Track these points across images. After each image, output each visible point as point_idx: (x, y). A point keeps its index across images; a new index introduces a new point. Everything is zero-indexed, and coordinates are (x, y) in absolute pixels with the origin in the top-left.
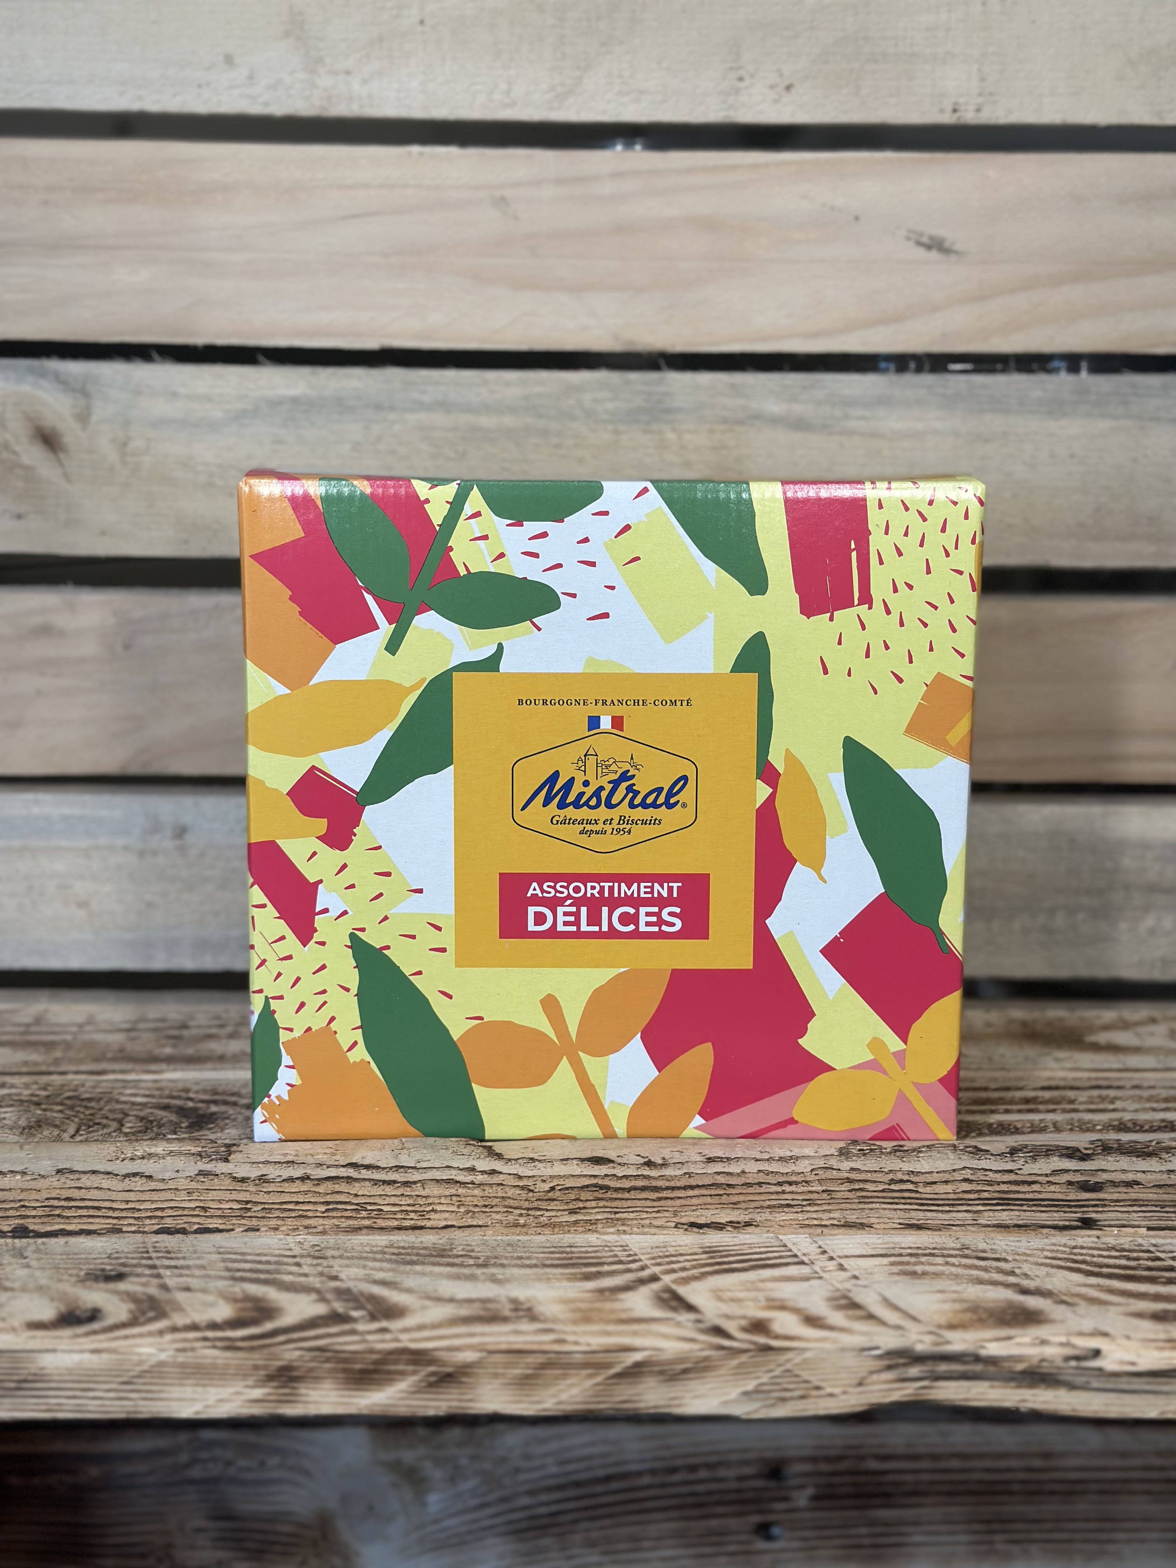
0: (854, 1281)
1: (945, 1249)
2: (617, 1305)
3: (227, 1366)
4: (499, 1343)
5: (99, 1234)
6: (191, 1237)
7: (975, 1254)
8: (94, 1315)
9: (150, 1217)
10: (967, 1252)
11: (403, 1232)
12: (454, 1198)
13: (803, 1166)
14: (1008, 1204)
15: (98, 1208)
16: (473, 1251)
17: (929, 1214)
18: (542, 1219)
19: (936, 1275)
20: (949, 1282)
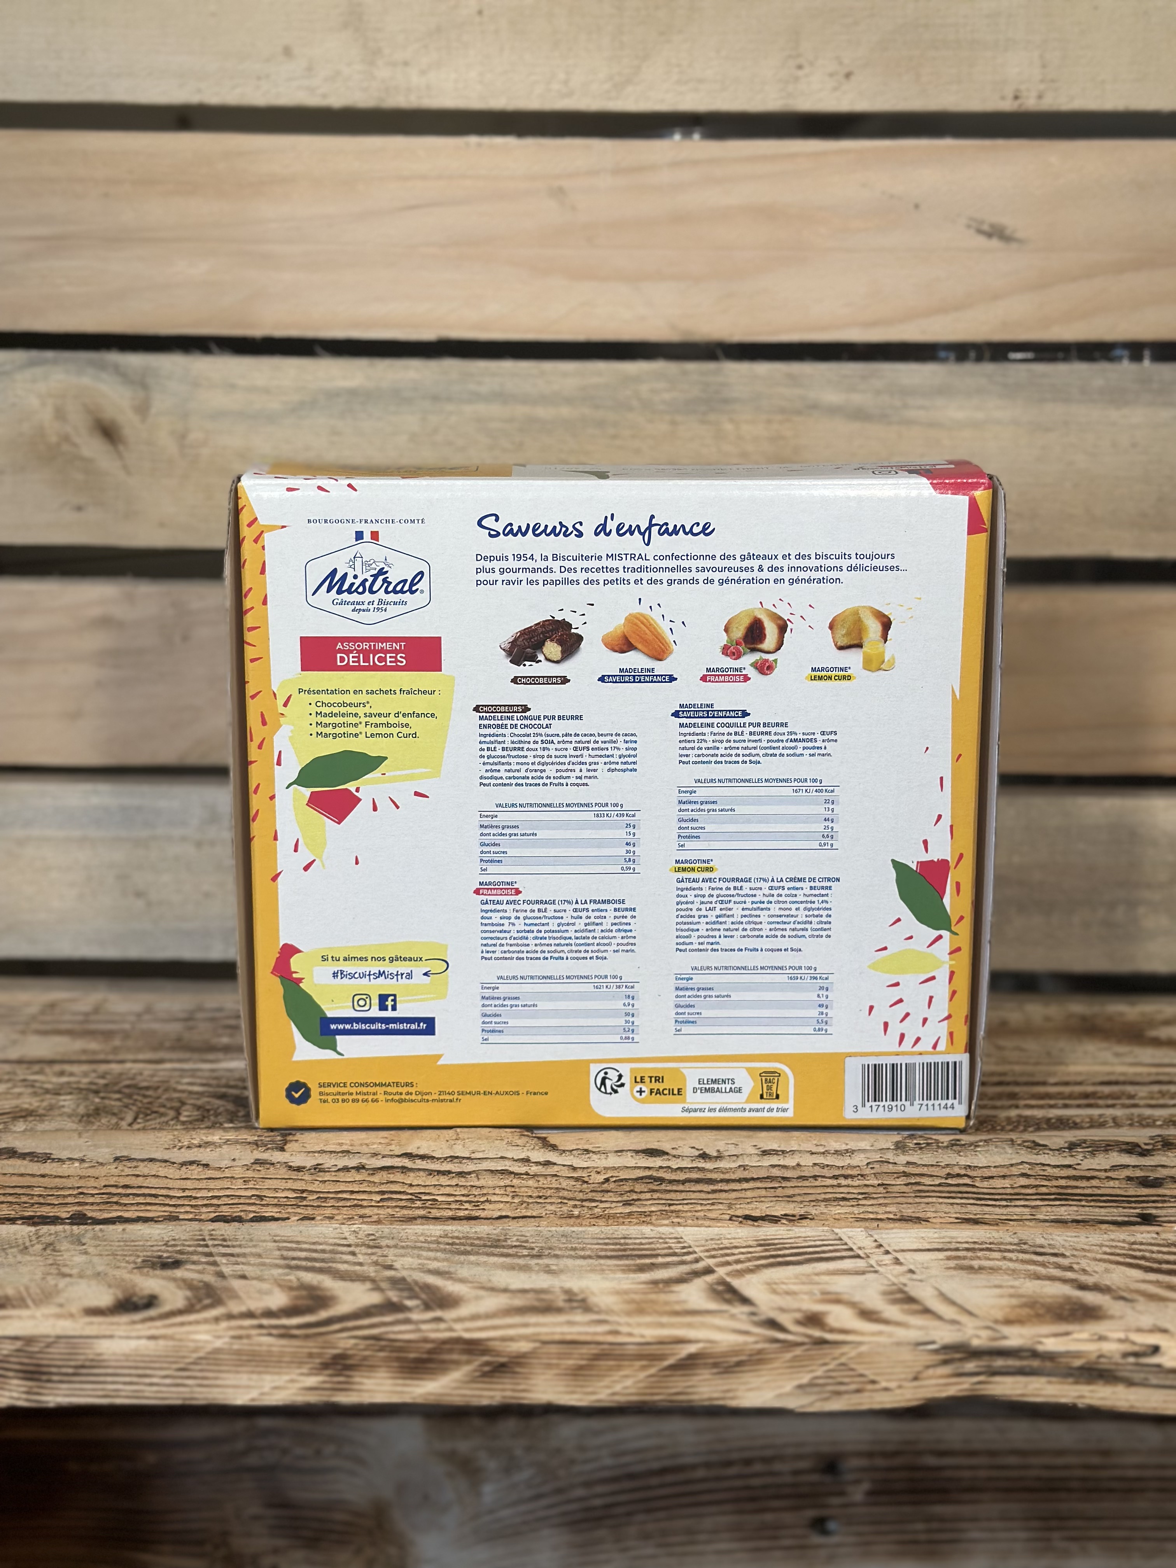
0: (910, 1275)
1: (1002, 1243)
2: (672, 1297)
3: (282, 1354)
4: (553, 1334)
5: (156, 1221)
6: (247, 1225)
7: (1032, 1249)
8: (151, 1302)
9: (206, 1205)
10: (1025, 1247)
11: (456, 1222)
12: (509, 1189)
13: (859, 1160)
14: (1066, 1200)
15: (155, 1196)
16: (527, 1241)
17: (987, 1209)
18: (596, 1210)
19: (993, 1270)
20: (1006, 1277)
